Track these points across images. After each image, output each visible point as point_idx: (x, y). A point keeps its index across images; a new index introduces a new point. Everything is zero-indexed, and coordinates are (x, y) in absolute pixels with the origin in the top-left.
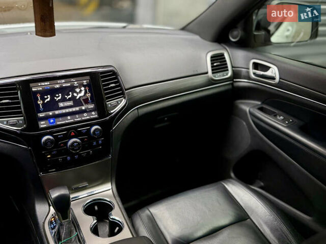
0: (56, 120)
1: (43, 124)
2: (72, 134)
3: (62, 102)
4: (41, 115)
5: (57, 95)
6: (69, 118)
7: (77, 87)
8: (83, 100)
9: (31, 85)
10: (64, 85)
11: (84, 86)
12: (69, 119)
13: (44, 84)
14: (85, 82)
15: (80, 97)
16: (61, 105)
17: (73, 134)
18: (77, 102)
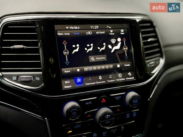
0: (85, 79)
1: (67, 85)
2: (102, 102)
3: (93, 55)
4: (66, 71)
5: (88, 45)
6: (100, 78)
7: (112, 37)
8: (119, 54)
9: (57, 27)
10: (97, 33)
11: (121, 37)
12: (100, 80)
13: (72, 28)
14: (122, 31)
15: (115, 50)
16: (92, 59)
17: (104, 101)
18: (112, 57)
